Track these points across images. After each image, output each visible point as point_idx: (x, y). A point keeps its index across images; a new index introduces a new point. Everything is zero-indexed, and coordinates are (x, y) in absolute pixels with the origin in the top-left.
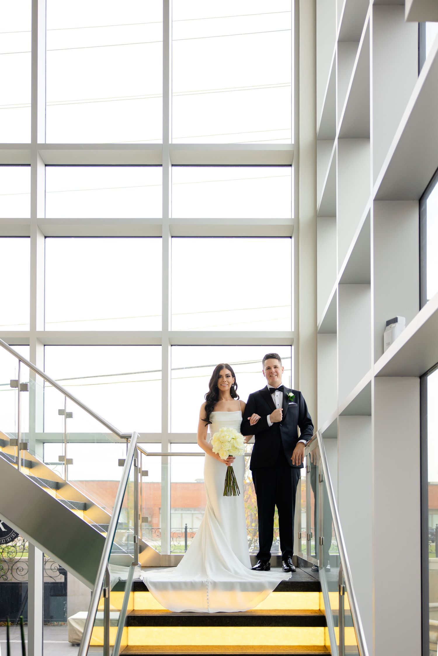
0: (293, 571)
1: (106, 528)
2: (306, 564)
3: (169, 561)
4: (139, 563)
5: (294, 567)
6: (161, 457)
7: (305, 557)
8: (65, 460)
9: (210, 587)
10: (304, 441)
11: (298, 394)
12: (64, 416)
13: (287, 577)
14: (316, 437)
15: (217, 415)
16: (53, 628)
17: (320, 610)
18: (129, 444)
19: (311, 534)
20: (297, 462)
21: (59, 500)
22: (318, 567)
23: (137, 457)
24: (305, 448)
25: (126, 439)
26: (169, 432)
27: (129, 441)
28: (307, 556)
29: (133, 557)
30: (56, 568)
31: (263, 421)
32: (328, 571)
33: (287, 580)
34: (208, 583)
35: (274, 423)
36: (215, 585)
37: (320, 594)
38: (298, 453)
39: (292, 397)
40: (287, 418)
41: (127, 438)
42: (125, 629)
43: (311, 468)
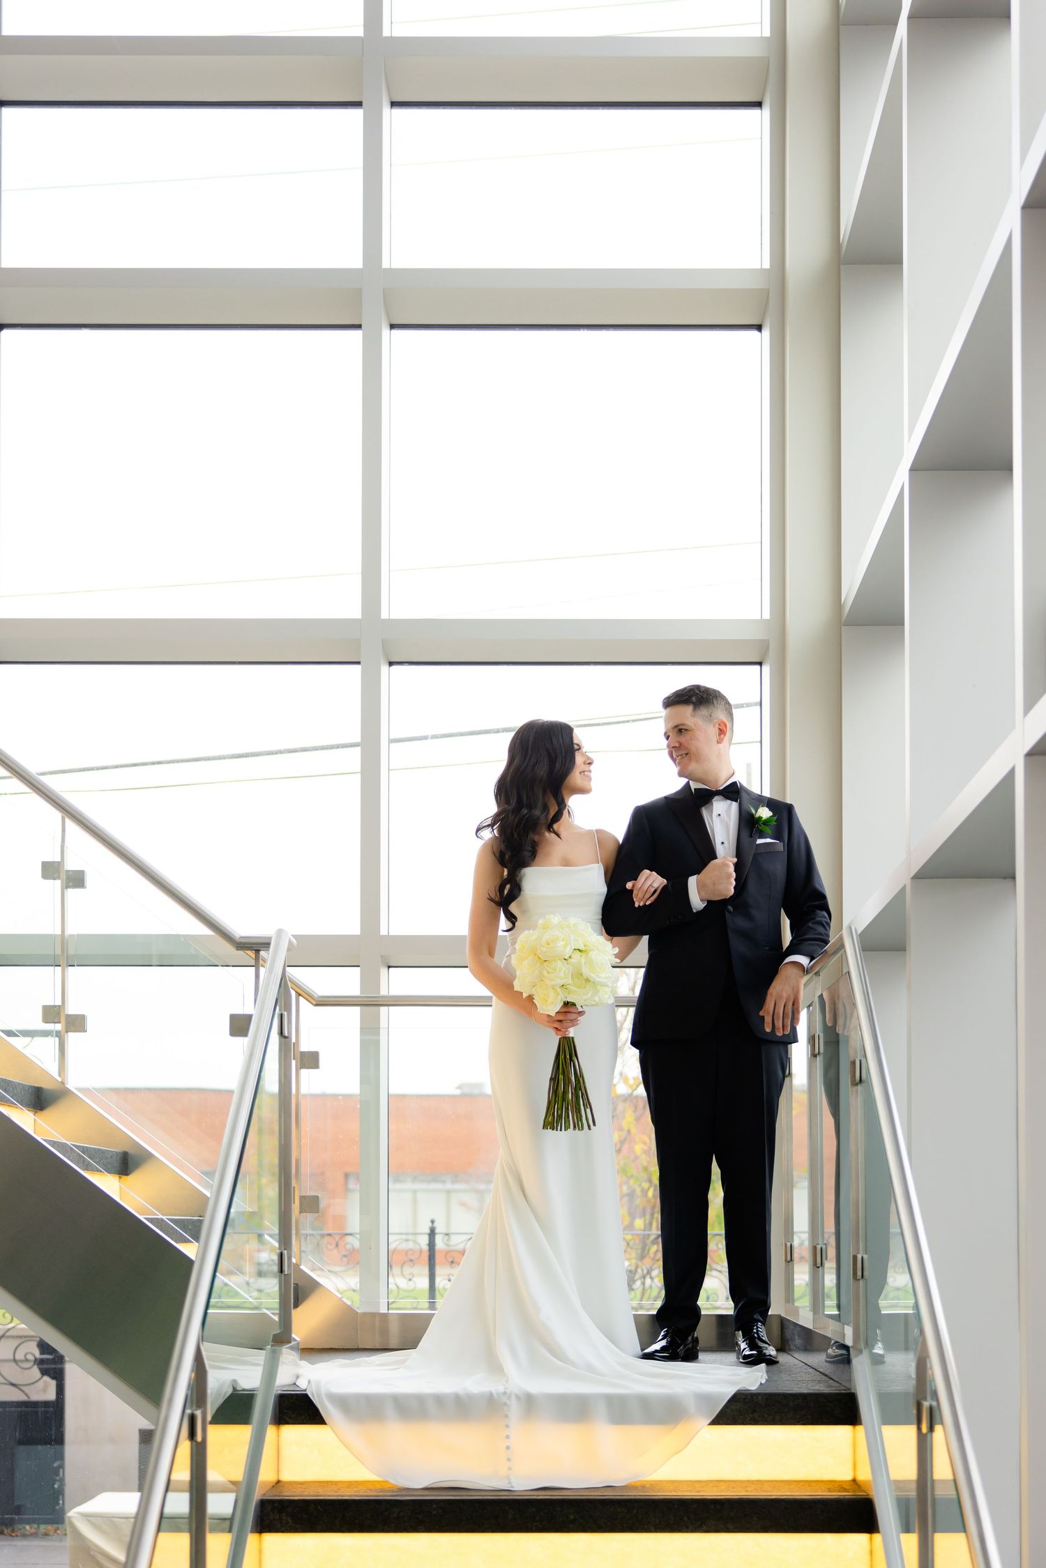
0: (771, 1362)
1: (194, 1230)
2: (810, 1341)
3: (385, 1332)
4: (293, 1336)
5: (771, 1351)
6: (358, 1009)
7: (805, 1319)
8: (63, 1019)
9: (514, 1409)
10: (803, 960)
11: (784, 812)
12: (58, 883)
13: (754, 1379)
14: (842, 946)
15: (534, 879)
16: (20, 1543)
17: (854, 1481)
18: (262, 970)
19: (824, 1247)
20: (779, 1024)
21: (45, 1140)
22: (847, 1348)
23: (288, 1007)
24: (806, 978)
25: (252, 954)
26: (383, 932)
27: (261, 962)
28: (814, 1314)
29: (276, 1318)
30: (30, 1357)
31: (675, 893)
32: (878, 1360)
33: (753, 1387)
34: (509, 1398)
35: (709, 902)
36: (530, 1403)
37: (854, 1433)
38: (781, 997)
39: (766, 822)
40: (752, 886)
41: (255, 948)
42: (252, 1539)
43: (826, 1043)
